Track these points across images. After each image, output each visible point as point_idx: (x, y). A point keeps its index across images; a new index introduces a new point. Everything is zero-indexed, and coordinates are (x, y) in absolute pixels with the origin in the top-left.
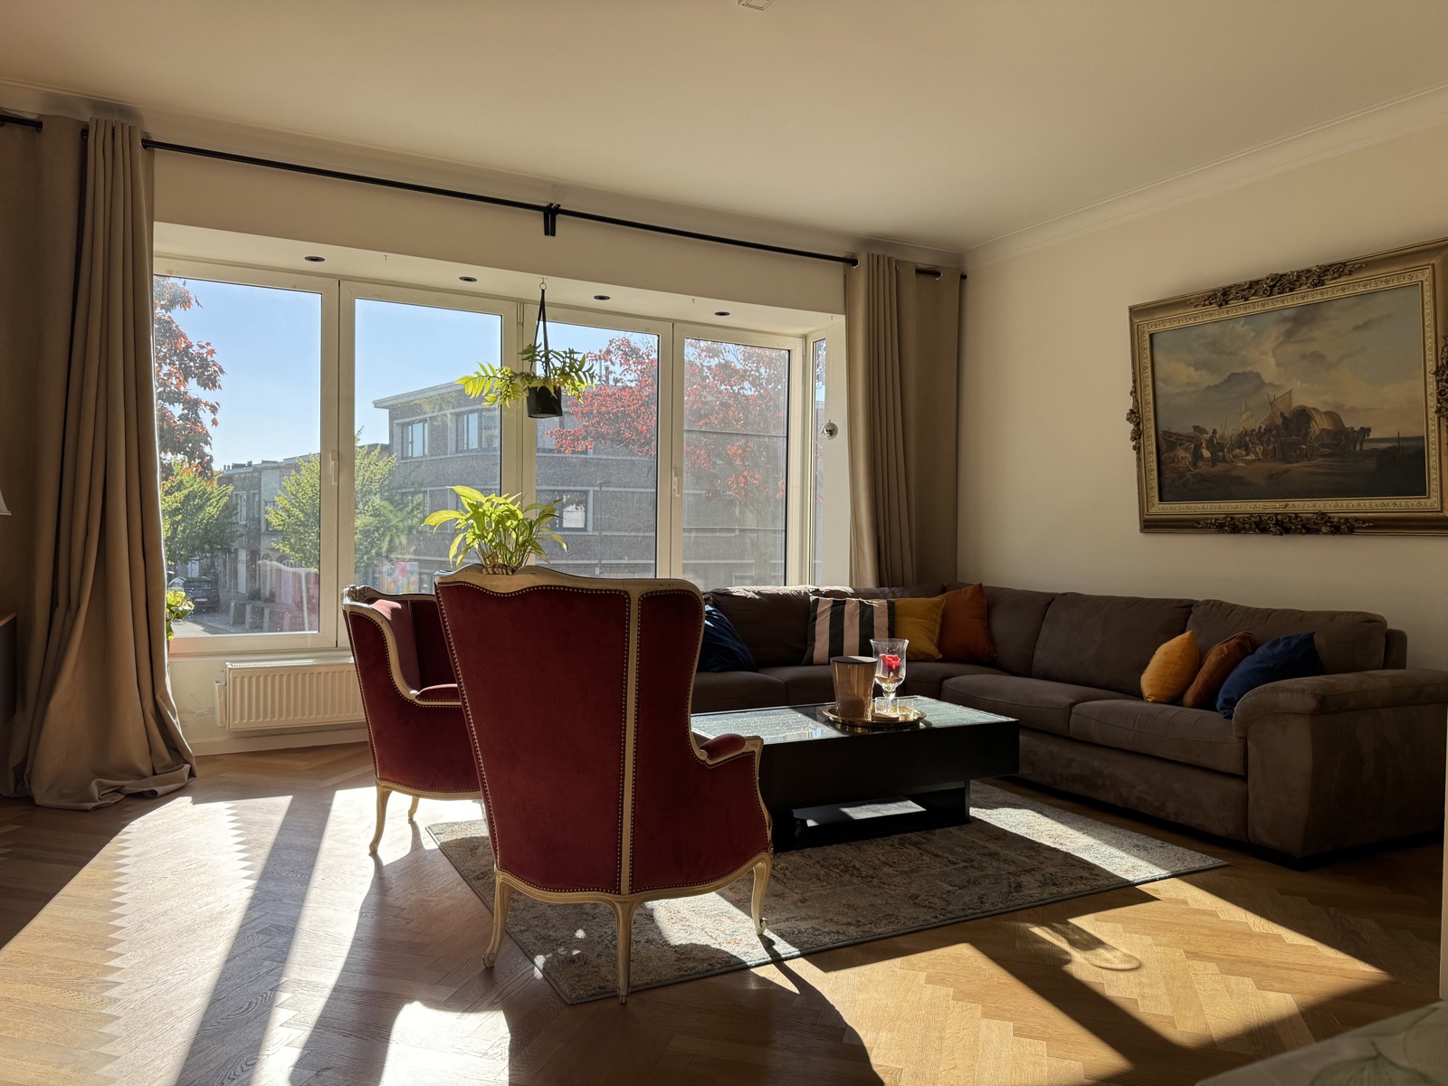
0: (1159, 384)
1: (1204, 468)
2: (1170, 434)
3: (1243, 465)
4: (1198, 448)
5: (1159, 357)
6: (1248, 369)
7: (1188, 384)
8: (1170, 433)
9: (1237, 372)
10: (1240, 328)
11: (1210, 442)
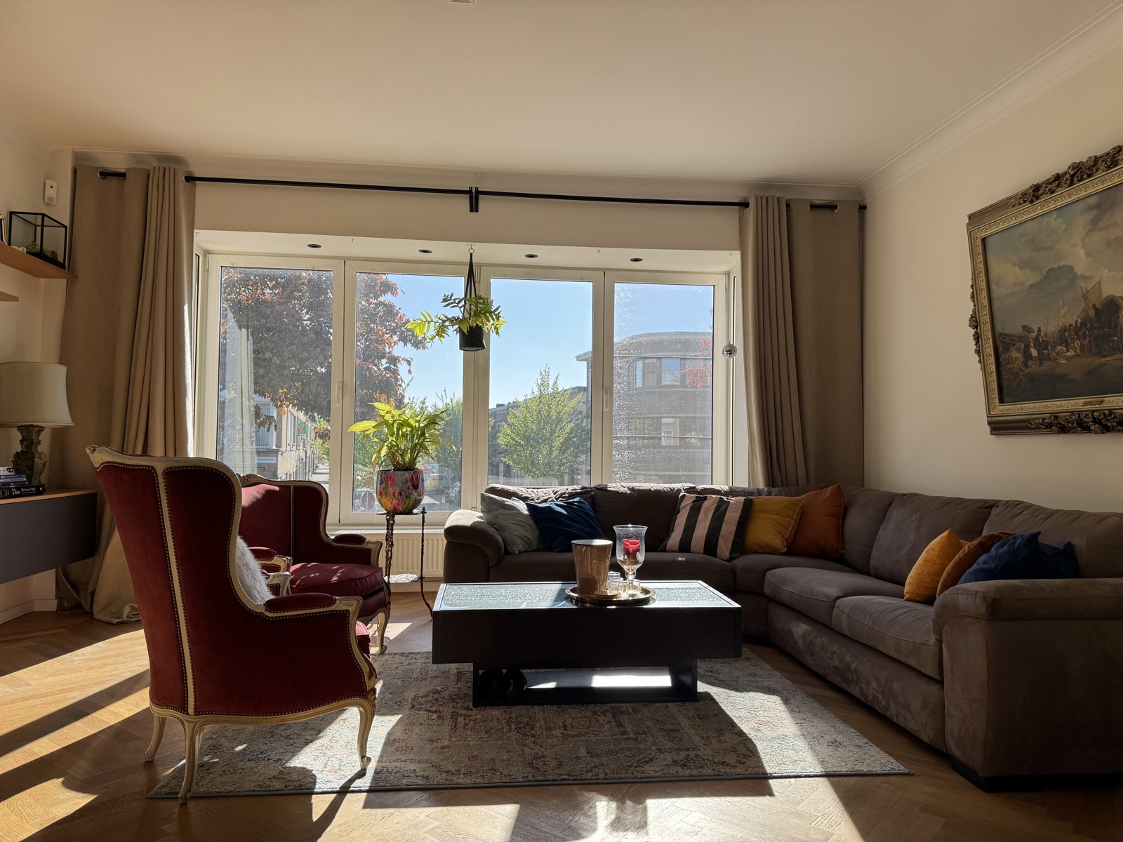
0: (993, 287)
1: (1034, 367)
2: (1005, 336)
3: (1064, 361)
4: (1027, 347)
5: (992, 261)
6: (1062, 263)
7: (1015, 284)
8: (1005, 334)
9: (1053, 267)
10: (1053, 221)
11: (1036, 339)
